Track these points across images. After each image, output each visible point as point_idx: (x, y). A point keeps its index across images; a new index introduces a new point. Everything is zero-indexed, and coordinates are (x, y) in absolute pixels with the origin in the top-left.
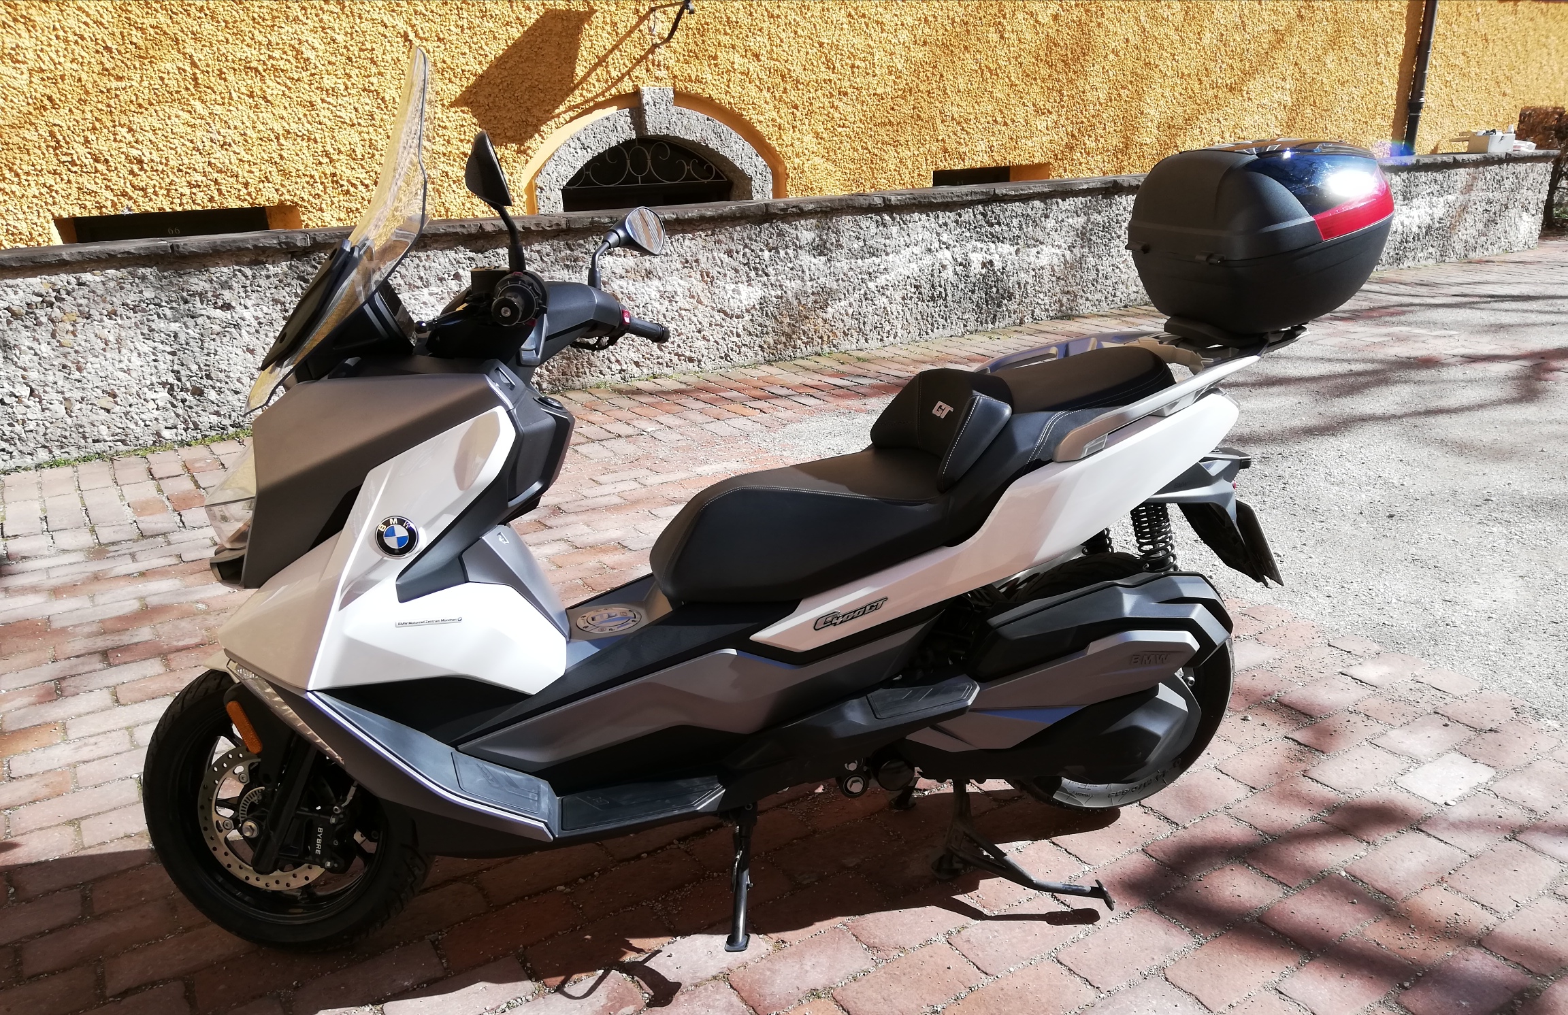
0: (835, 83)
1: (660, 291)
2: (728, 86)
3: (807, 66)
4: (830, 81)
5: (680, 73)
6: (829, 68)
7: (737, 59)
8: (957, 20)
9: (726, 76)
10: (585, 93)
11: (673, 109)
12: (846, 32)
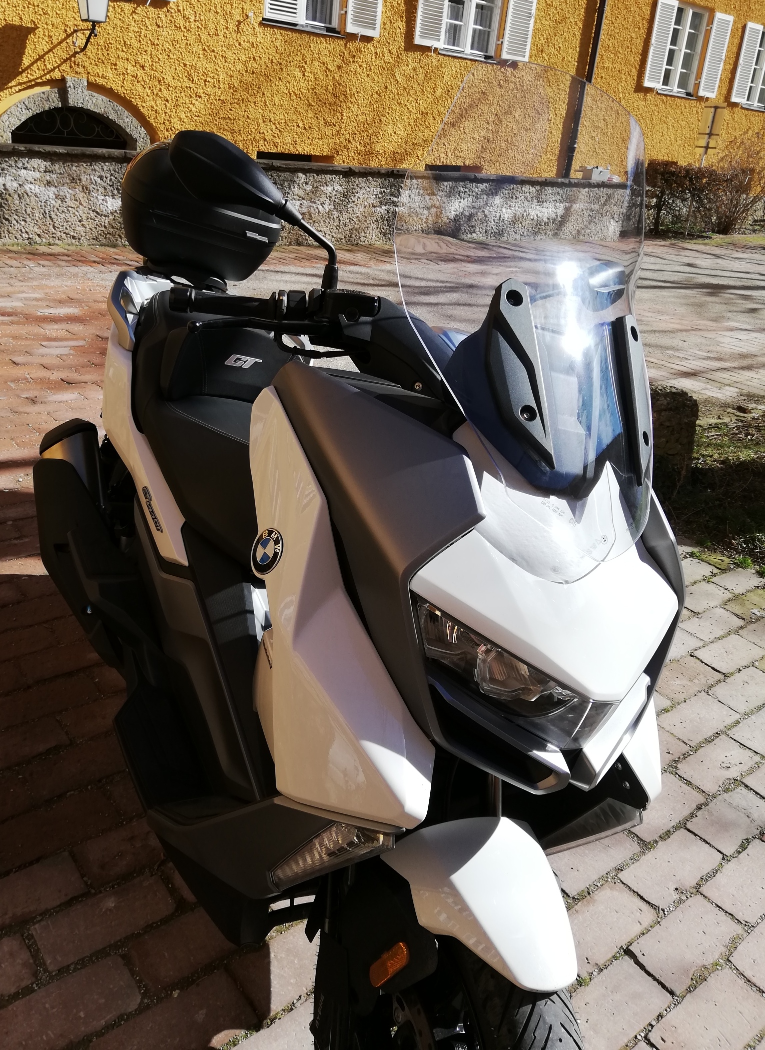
0: (193, 90)
1: (55, 194)
2: (123, 83)
3: (175, 77)
4: (190, 88)
5: (92, 71)
6: (190, 80)
7: (130, 67)
8: (274, 61)
9: (121, 76)
10: (29, 76)
11: (86, 92)
12: (201, 59)
